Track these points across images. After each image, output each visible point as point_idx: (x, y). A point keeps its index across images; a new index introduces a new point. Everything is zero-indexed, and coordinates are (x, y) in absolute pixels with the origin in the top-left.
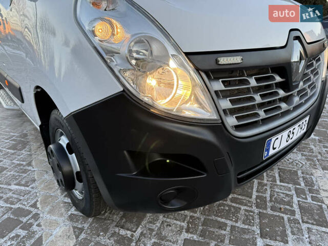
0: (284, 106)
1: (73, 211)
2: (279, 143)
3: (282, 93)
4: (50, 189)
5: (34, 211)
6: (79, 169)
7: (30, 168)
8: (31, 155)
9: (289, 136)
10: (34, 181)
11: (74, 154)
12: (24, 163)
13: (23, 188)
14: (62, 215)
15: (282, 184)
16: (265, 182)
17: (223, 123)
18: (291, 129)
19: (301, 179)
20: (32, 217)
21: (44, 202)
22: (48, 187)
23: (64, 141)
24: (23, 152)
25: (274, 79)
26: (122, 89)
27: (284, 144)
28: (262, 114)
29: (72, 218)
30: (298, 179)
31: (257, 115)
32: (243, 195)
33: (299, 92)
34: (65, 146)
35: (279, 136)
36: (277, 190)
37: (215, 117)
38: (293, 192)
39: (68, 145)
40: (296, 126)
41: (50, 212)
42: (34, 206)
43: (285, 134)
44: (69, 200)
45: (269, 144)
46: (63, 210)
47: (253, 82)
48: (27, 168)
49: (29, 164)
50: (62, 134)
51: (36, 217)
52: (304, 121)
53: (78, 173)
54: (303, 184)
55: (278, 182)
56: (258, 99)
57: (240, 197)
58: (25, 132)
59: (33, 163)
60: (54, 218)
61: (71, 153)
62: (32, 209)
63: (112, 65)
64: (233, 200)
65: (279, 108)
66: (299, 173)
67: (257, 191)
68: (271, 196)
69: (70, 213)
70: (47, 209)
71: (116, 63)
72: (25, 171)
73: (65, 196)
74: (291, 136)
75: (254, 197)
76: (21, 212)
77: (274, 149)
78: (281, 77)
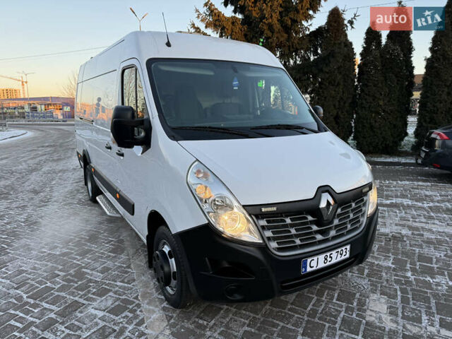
0: (319, 237)
1: (165, 304)
2: (317, 263)
3: (315, 228)
4: (147, 287)
5: (137, 302)
6: (175, 270)
7: (129, 270)
8: (129, 259)
9: (326, 259)
10: (134, 280)
11: (173, 259)
12: (125, 266)
13: (126, 285)
14: (157, 306)
15: (338, 302)
16: (324, 299)
17: (266, 245)
18: (328, 254)
19: (356, 300)
20: (136, 306)
21: (144, 296)
22: (146, 285)
23: (166, 249)
24: (122, 256)
25: (307, 218)
26: (207, 222)
27: (321, 265)
28: (298, 242)
29: (164, 309)
30: (354, 299)
31: (294, 242)
32: (300, 307)
33: (336, 226)
34: (167, 252)
35: (315, 258)
36: (330, 306)
37: (261, 241)
38: (344, 309)
39: (169, 252)
40: (334, 252)
41: (148, 304)
42: (136, 298)
43: (322, 257)
44: (163, 297)
45: (306, 263)
46: (158, 303)
47: (288, 221)
48: (127, 269)
49: (129, 267)
50: (164, 244)
51: (138, 306)
52: (343, 248)
53: (174, 273)
54: (355, 304)
55: (334, 301)
56: (293, 231)
57: (297, 308)
58: (121, 238)
59: (132, 266)
60: (151, 308)
61: (171, 258)
62: (135, 300)
63: (204, 208)
64: (289, 310)
65: (315, 238)
66: (357, 295)
67: (313, 305)
68: (322, 310)
69: (163, 306)
70: (146, 302)
71: (206, 207)
72: (127, 272)
73: (159, 294)
74: (329, 259)
75: (309, 309)
76: (127, 302)
77: (311, 267)
78: (313, 217)
